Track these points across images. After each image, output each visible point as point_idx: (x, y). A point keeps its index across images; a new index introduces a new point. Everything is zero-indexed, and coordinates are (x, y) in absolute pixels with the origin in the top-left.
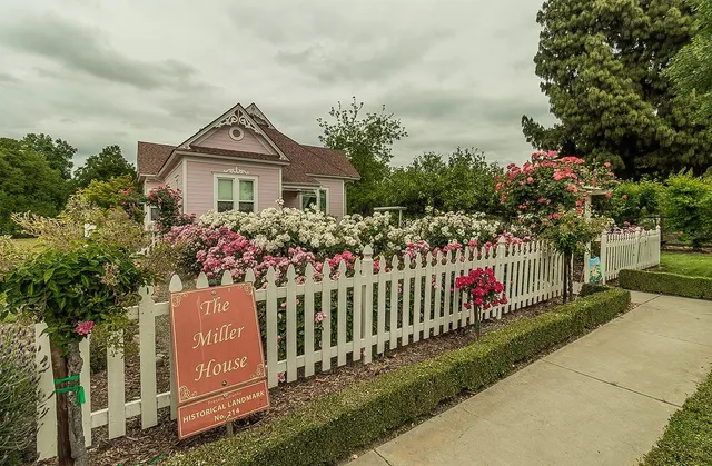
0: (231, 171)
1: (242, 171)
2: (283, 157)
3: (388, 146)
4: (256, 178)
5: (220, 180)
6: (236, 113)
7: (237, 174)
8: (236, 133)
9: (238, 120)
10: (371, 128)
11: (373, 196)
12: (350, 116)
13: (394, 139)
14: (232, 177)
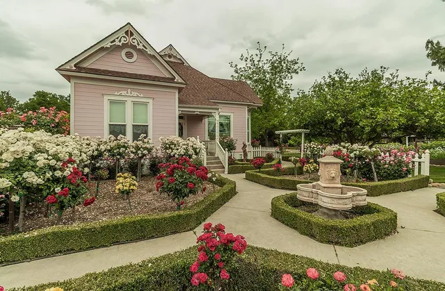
0: (124, 93)
1: (135, 94)
2: (178, 79)
3: (289, 81)
4: (150, 101)
5: (112, 102)
6: (127, 33)
7: (129, 96)
8: (129, 55)
9: (129, 40)
10: (273, 68)
11: (276, 121)
12: (256, 59)
13: (293, 75)
14: (125, 99)
